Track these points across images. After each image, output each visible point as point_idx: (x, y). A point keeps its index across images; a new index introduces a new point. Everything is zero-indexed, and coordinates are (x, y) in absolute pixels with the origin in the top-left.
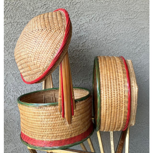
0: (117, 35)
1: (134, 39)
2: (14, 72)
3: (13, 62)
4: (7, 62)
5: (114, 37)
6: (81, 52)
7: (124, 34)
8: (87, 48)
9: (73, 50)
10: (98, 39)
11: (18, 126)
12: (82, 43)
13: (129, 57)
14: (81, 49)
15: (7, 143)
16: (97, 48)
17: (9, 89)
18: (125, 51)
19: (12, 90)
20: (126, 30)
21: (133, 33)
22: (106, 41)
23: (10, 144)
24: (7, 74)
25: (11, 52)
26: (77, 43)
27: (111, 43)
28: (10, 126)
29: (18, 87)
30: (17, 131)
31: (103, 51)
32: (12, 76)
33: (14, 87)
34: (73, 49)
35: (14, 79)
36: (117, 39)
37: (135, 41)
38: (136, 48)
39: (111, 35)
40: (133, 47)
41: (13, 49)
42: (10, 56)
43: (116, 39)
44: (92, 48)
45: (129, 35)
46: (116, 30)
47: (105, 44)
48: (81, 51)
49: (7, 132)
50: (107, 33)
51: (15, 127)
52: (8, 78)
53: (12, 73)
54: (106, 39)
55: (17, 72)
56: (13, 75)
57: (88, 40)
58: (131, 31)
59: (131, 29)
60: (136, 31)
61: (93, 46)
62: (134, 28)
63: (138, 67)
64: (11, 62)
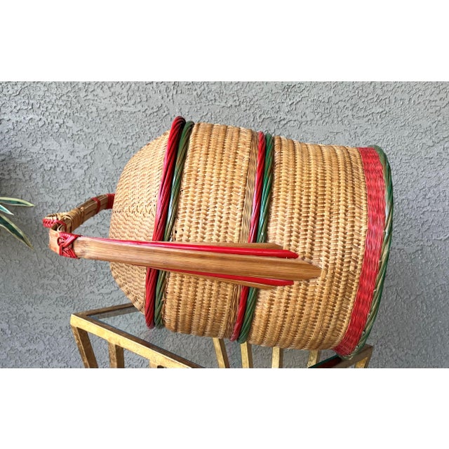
0: (387, 100)
1: (433, 121)
2: (114, 142)
3: (117, 116)
4: (104, 115)
5: (376, 103)
6: (280, 127)
7: (407, 102)
8: (300, 119)
9: (263, 117)
10: (334, 100)
11: (93, 269)
12: (290, 103)
13: (408, 164)
14: (284, 119)
15: (61, 303)
16: (325, 123)
17: (94, 178)
18: (400, 147)
19: (99, 181)
20: (413, 92)
21: (433, 104)
22: (355, 110)
23: (67, 307)
24: (96, 142)
25: (117, 93)
26: (278, 101)
27: (367, 119)
28: (76, 266)
29: (115, 178)
30: (88, 280)
31: (341, 136)
32: (107, 149)
33: (107, 177)
34: (264, 114)
35: (110, 157)
36: (385, 112)
37: (435, 125)
38: (432, 144)
39: (370, 97)
40: (424, 141)
41: (123, 86)
42: (112, 100)
43: (381, 110)
44: (313, 122)
45: (419, 106)
46: (385, 88)
47: (350, 117)
48: (283, 122)
49: (66, 277)
50: (360, 92)
51: (87, 271)
52: (96, 152)
53: (110, 142)
54: (355, 105)
55: (119, 142)
56: (111, 148)
57: (307, 98)
58: (427, 98)
59: (428, 92)
60: (442, 102)
61: (317, 116)
62: (438, 92)
63: (427, 197)
64: (111, 116)
